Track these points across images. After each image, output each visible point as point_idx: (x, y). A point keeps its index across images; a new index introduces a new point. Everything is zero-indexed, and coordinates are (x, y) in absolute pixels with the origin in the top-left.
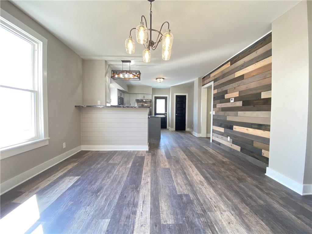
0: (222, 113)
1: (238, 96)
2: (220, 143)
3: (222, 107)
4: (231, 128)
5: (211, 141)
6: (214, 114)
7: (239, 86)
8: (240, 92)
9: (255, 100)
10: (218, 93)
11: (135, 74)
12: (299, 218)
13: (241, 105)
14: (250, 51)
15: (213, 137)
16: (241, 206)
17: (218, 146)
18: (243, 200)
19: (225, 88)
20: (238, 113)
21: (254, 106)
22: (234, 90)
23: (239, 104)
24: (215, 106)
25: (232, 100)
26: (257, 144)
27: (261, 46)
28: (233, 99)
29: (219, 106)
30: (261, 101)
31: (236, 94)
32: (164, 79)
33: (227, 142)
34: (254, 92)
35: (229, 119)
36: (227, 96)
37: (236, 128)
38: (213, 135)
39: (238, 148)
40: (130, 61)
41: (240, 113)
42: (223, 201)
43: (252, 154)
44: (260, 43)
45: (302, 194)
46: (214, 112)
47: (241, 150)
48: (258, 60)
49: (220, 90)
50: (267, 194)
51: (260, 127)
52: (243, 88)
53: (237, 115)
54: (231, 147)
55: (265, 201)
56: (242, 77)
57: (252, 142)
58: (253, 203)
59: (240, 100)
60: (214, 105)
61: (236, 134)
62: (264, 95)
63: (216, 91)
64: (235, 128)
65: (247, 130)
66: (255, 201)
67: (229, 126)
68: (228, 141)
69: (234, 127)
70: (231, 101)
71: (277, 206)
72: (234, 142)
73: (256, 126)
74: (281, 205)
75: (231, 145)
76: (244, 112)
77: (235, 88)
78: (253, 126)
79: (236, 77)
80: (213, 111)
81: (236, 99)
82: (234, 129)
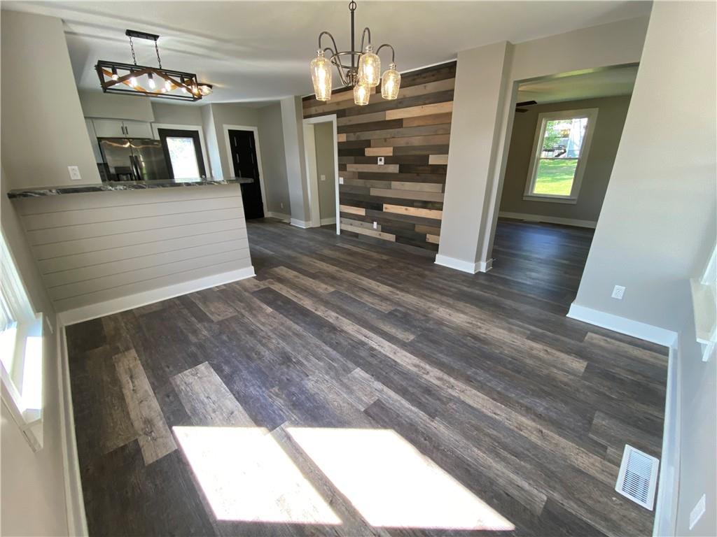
0: (360, 183)
1: (391, 154)
2: (358, 234)
3: (360, 170)
4: (380, 208)
5: (338, 232)
6: (342, 182)
7: (393, 137)
8: (395, 149)
9: (420, 166)
10: (348, 142)
11: (178, 80)
12: (485, 292)
13: (398, 172)
14: (414, 80)
15: (342, 225)
16: (444, 299)
17: (355, 239)
18: (442, 294)
19: (365, 136)
20: (390, 184)
21: (418, 174)
22: (385, 142)
23: (394, 169)
24: (342, 168)
25: (381, 160)
26: (420, 229)
27: (433, 78)
28: (383, 158)
29: (352, 168)
30: (427, 168)
31: (389, 151)
32: (210, 86)
33: (372, 230)
34: (418, 153)
35: (375, 192)
36: (369, 152)
37: (389, 208)
38: (341, 222)
39: (391, 237)
40: (155, 37)
41: (395, 184)
42: (429, 301)
43: (413, 242)
44: (431, 74)
45: (474, 273)
46: (342, 179)
47: (396, 239)
48: (427, 102)
49: (353, 137)
50: (452, 281)
51: (425, 205)
52: (401, 142)
53: (389, 187)
54: (379, 237)
55: (456, 288)
56: (398, 123)
57: (414, 225)
58: (451, 293)
59: (396, 163)
60: (339, 165)
61: (387, 217)
62: (434, 160)
63: (343, 138)
64: (386, 208)
65: (406, 209)
66: (451, 291)
67: (374, 205)
68: (374, 230)
69: (385, 206)
70: (379, 163)
71: (465, 289)
72: (384, 230)
73: (420, 204)
74: (468, 287)
75: (380, 235)
76: (403, 183)
77: (385, 140)
78: (415, 204)
79: (387, 119)
80: (340, 176)
81: (388, 160)
82: (384, 210)
